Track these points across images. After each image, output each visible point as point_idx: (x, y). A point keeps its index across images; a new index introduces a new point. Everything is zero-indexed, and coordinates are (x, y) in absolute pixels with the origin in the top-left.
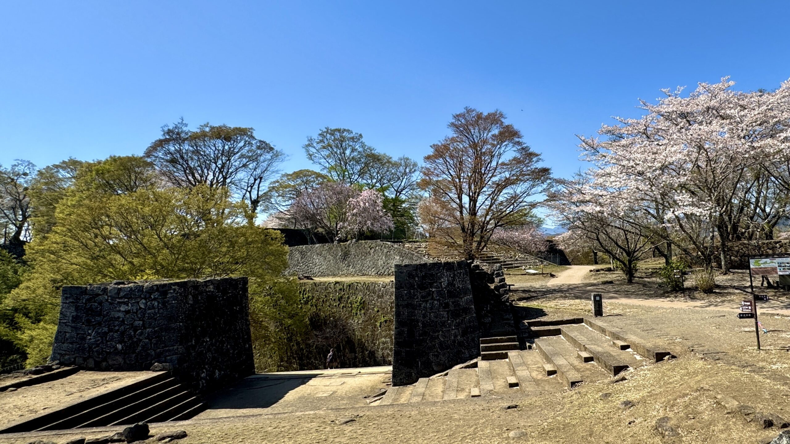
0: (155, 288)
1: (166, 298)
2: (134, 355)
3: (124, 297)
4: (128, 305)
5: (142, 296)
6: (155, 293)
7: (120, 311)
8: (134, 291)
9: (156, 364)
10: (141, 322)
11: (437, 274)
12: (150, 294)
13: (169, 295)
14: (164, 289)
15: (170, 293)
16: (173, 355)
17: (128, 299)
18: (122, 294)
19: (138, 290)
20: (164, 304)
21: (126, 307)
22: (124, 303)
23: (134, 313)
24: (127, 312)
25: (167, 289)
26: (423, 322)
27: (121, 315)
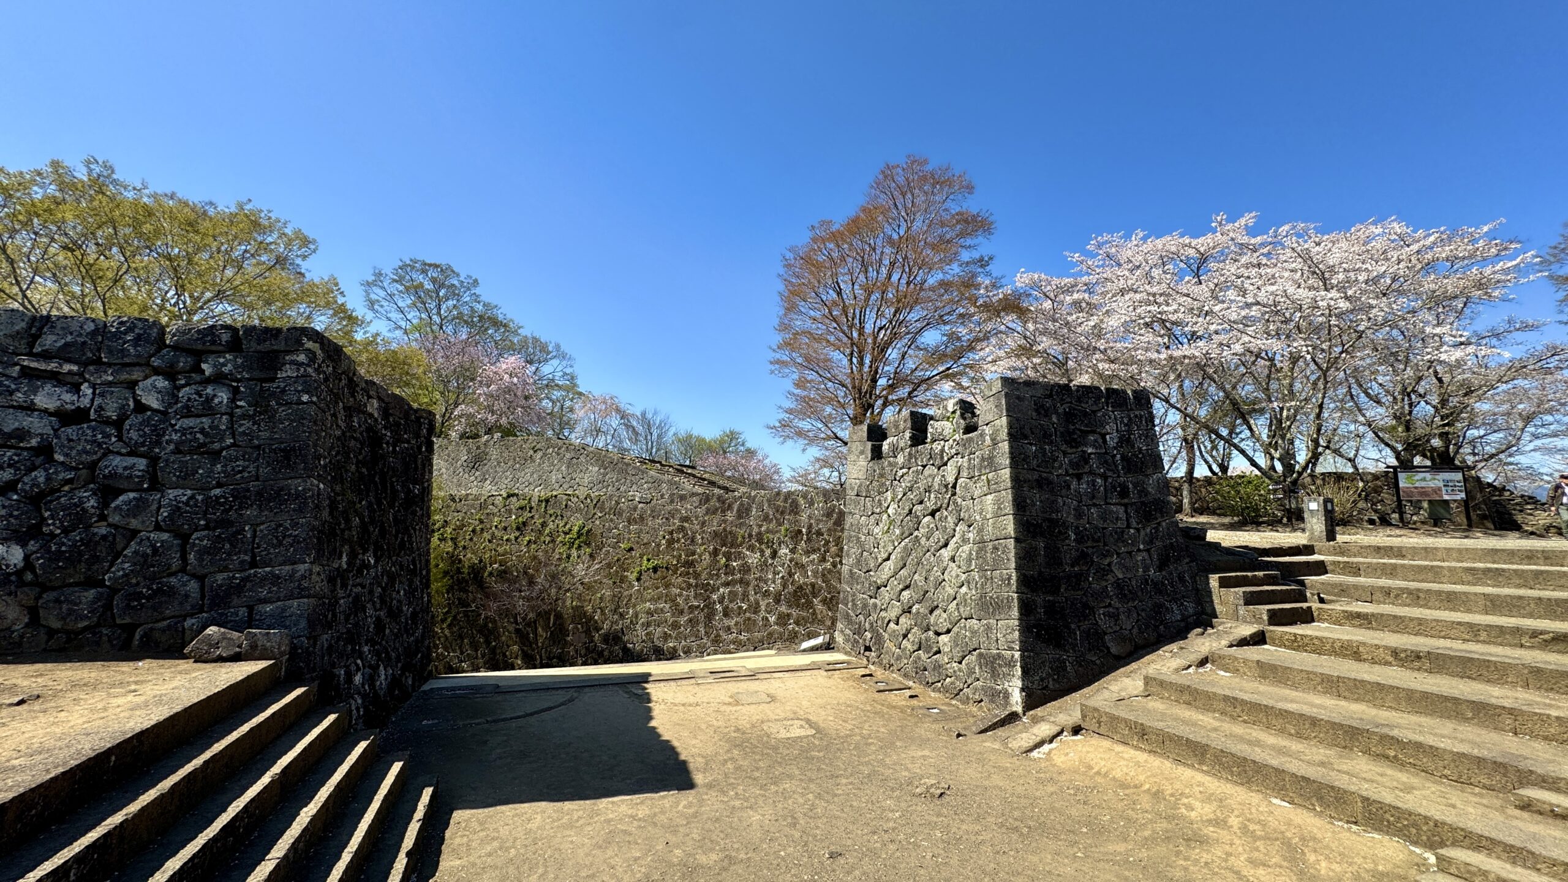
0: (225, 337)
1: (273, 379)
2: (91, 594)
3: (63, 354)
4: (76, 389)
5: (156, 362)
6: (220, 353)
7: (30, 408)
8: (117, 335)
9: (212, 630)
10: (142, 463)
11: (1094, 412)
12: (199, 356)
13: (288, 372)
14: (266, 346)
15: (292, 362)
16: (291, 597)
17: (85, 364)
18: (49, 341)
19: (138, 338)
20: (261, 402)
21: (68, 397)
22: (55, 378)
23: (107, 422)
24: (67, 417)
25: (280, 346)
26: (1077, 528)
27: (37, 425)
